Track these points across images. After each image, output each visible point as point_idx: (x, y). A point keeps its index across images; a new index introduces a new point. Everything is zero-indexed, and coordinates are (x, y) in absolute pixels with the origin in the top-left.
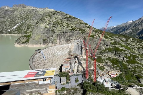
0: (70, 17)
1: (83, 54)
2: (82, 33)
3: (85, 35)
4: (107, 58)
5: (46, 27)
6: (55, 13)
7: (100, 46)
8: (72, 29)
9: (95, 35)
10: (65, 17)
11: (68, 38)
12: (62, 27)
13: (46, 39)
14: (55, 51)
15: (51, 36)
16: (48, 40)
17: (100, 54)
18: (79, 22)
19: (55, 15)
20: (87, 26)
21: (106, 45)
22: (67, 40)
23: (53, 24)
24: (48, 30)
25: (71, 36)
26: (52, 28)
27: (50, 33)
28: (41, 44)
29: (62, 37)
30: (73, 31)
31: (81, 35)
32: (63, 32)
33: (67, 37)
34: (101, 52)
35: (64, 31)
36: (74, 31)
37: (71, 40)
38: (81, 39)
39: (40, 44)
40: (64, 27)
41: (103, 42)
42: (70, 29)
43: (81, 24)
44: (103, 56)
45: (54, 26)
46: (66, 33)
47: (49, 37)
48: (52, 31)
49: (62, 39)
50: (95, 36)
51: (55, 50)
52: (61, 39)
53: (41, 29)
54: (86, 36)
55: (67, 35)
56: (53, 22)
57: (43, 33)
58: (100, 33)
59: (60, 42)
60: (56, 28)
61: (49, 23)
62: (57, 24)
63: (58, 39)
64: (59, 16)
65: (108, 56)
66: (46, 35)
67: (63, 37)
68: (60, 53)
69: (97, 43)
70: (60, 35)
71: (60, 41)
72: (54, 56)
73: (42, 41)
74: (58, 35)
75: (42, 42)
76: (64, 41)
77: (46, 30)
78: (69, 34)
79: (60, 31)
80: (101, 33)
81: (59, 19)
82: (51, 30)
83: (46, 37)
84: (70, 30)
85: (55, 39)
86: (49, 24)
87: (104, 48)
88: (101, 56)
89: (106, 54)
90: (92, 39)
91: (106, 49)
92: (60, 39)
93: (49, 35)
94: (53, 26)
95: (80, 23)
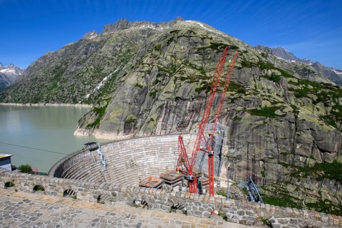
0: (214, 46)
1: (221, 174)
2: (233, 101)
3: (240, 108)
4: (314, 200)
5: (137, 85)
6: (171, 40)
7: (293, 152)
8: (203, 88)
9: (279, 108)
10: (200, 46)
11: (187, 118)
12: (178, 81)
13: (134, 117)
14: (138, 154)
15: (146, 110)
16: (137, 123)
17: (287, 183)
18: (239, 60)
19: (172, 44)
20: (270, 72)
21: (322, 151)
22: (183, 123)
23: (159, 76)
24: (141, 93)
25: (195, 110)
26: (153, 87)
27: (146, 102)
28: (120, 133)
29: (172, 115)
30: (203, 93)
31: (225, 107)
32: (177, 99)
33: (186, 114)
34: (292, 175)
35: (180, 94)
36: (207, 92)
37: (194, 122)
38: (224, 120)
39: (118, 131)
40: (183, 83)
41: (307, 136)
42: (196, 87)
43: (245, 69)
44: (297, 190)
45: (159, 79)
46: (184, 100)
47: (142, 114)
48: (153, 95)
49: (171, 119)
50: (278, 112)
51: (139, 150)
52: (168, 119)
53: (125, 91)
54: (244, 110)
55: (184, 109)
56: (160, 69)
57: (129, 101)
58: (315, 98)
59: (164, 127)
60: (162, 87)
61: (149, 72)
62: (168, 74)
63: (161, 120)
64: (181, 47)
65: (320, 193)
66: (134, 109)
67: (174, 113)
68: (152, 159)
69: (281, 136)
70: (166, 107)
71: (163, 125)
72: (133, 165)
73: (123, 123)
74: (161, 107)
75: (122, 127)
76: (175, 126)
77: (136, 92)
78: (193, 103)
79: (169, 95)
80: (319, 100)
81: (179, 56)
82: (149, 92)
83: (133, 114)
84: (196, 90)
85: (152, 120)
86: (148, 75)
87: (311, 162)
88: (290, 188)
89: (315, 186)
90: (261, 122)
91: (317, 167)
92: (165, 121)
93: (142, 108)
94: (157, 82)
95: (244, 64)
